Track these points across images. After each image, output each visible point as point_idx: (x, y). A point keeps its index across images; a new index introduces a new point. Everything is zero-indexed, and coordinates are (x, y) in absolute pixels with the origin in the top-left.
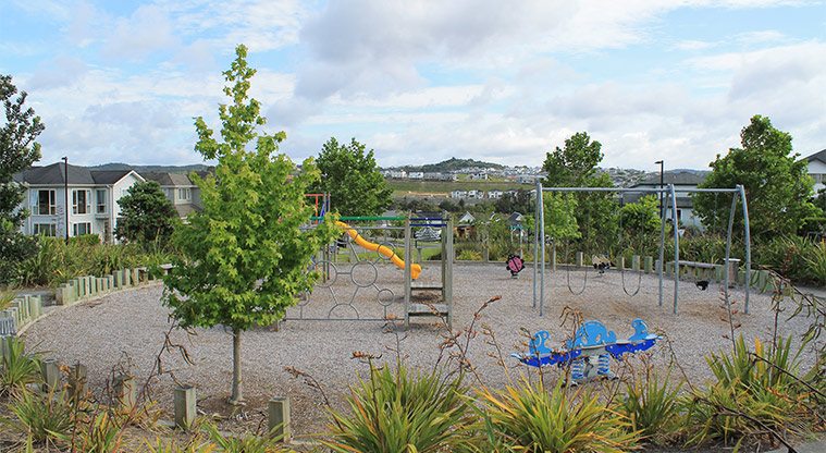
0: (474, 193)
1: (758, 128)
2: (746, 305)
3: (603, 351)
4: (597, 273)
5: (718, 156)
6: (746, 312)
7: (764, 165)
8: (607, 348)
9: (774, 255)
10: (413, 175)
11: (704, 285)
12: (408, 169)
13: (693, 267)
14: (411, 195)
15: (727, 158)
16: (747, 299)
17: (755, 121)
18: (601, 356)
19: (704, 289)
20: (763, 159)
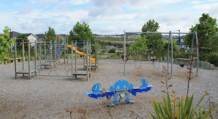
0: (134, 42)
1: (205, 17)
2: (197, 73)
3: (127, 92)
4: (152, 62)
5: (192, 26)
6: (197, 75)
7: (208, 28)
8: (129, 91)
9: (210, 57)
10: (118, 37)
11: (182, 66)
12: (117, 35)
13: (183, 60)
14: (117, 42)
15: (195, 27)
16: (197, 71)
17: (203, 15)
18: (126, 94)
19: (182, 67)
20: (207, 26)
